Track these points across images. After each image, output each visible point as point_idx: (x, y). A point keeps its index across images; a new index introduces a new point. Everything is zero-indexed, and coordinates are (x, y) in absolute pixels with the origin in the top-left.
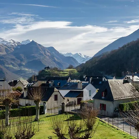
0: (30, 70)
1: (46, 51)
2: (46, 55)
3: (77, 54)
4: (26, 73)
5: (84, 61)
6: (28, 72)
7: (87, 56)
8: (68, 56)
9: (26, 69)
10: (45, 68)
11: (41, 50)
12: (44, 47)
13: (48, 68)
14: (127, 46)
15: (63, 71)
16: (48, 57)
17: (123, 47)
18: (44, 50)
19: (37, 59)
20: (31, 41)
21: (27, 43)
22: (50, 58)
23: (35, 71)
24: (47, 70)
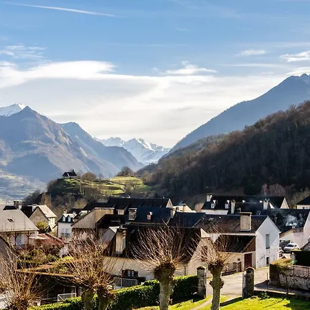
0: (20, 179)
1: (60, 134)
2: (60, 143)
3: (134, 139)
4: (10, 186)
5: (150, 157)
6: (15, 184)
7: (158, 145)
8: (113, 145)
9: (11, 177)
10: (65, 174)
11: (48, 129)
12: (54, 123)
13: (72, 174)
14: (267, 124)
15: (107, 182)
16: (63, 148)
17: (257, 126)
18: (54, 130)
19: (36, 152)
20: (22, 107)
21: (12, 113)
22: (69, 150)
23: (31, 181)
24: (69, 180)
